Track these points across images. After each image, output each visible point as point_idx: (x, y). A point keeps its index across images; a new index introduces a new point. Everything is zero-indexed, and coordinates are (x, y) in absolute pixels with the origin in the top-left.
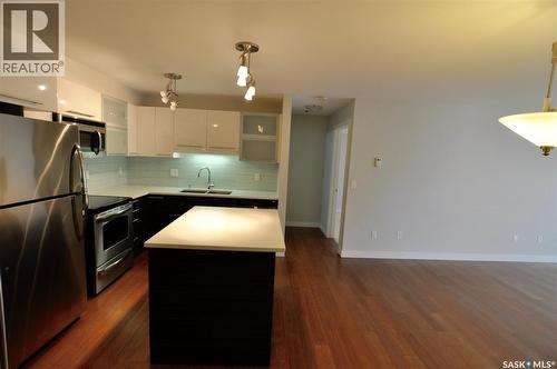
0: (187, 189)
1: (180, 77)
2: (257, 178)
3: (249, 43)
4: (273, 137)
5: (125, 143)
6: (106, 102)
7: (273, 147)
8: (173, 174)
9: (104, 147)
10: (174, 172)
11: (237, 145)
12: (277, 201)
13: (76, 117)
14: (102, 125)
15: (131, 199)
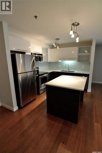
0: (63, 70)
1: (59, 39)
2: (83, 67)
3: (76, 23)
4: (89, 54)
5: (48, 59)
6: (43, 49)
7: (89, 57)
8: (59, 66)
9: (42, 60)
10: (60, 66)
11: (77, 57)
12: (89, 75)
13: (37, 53)
14: (42, 55)
15: (48, 73)
